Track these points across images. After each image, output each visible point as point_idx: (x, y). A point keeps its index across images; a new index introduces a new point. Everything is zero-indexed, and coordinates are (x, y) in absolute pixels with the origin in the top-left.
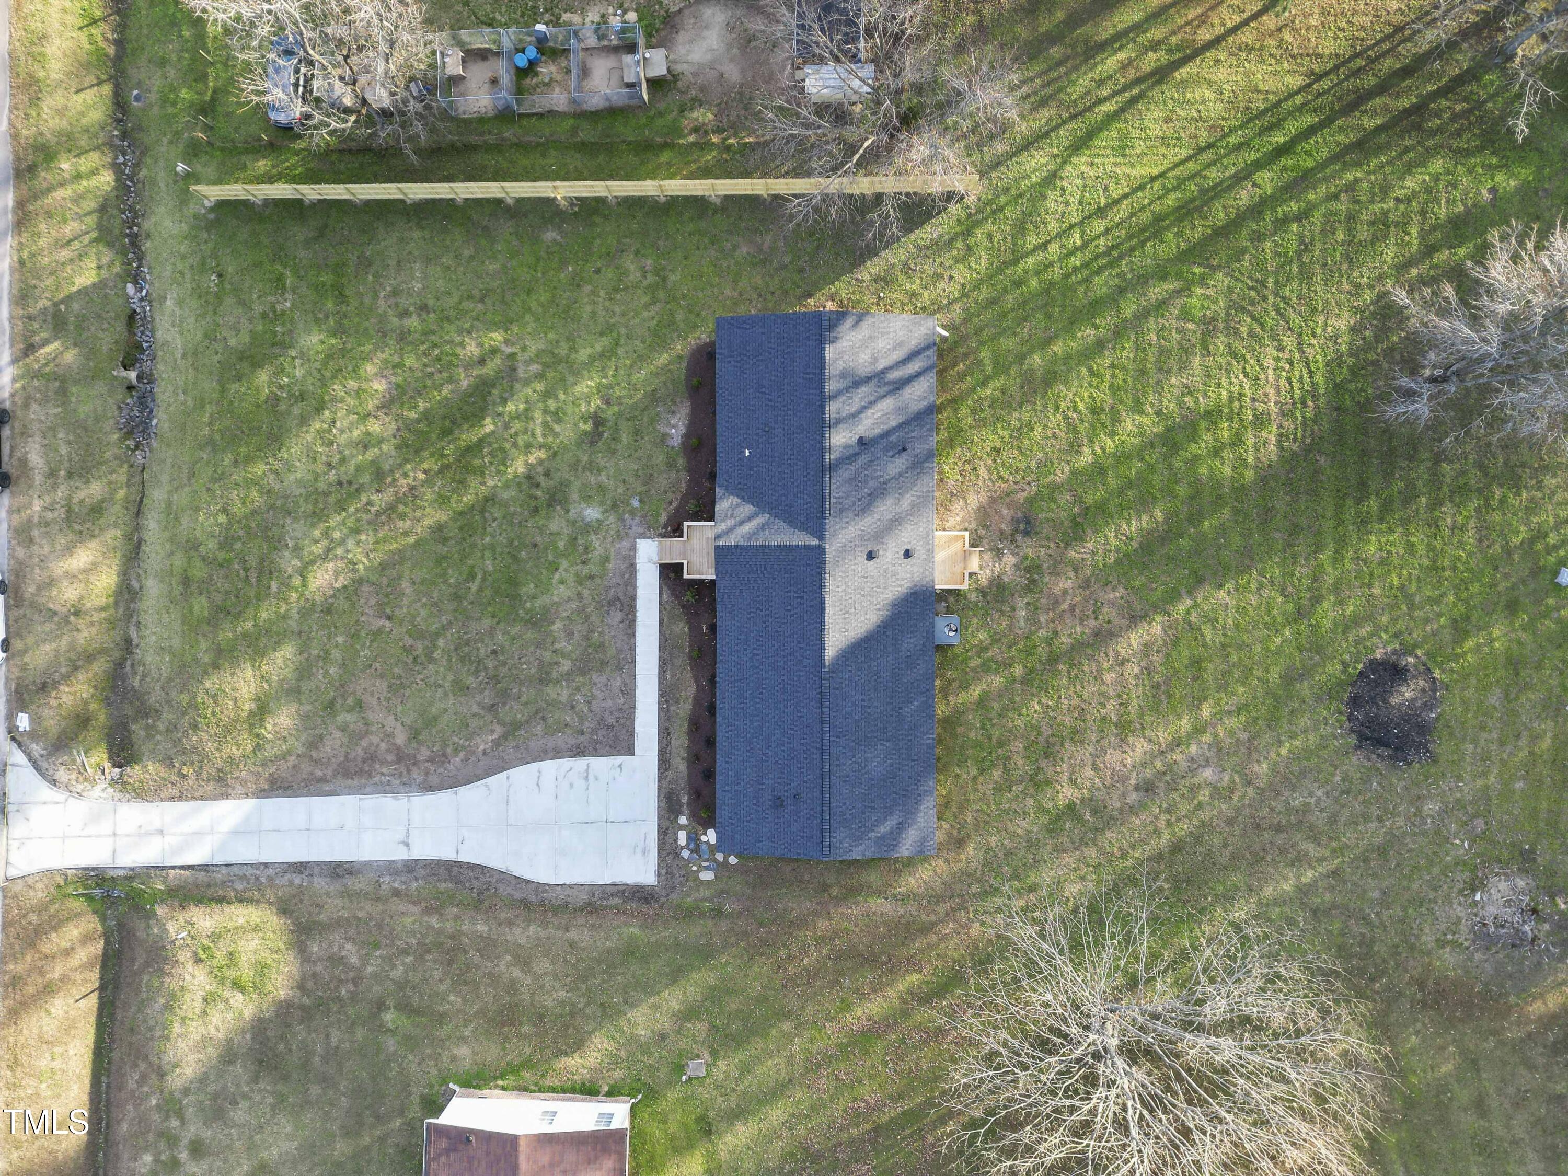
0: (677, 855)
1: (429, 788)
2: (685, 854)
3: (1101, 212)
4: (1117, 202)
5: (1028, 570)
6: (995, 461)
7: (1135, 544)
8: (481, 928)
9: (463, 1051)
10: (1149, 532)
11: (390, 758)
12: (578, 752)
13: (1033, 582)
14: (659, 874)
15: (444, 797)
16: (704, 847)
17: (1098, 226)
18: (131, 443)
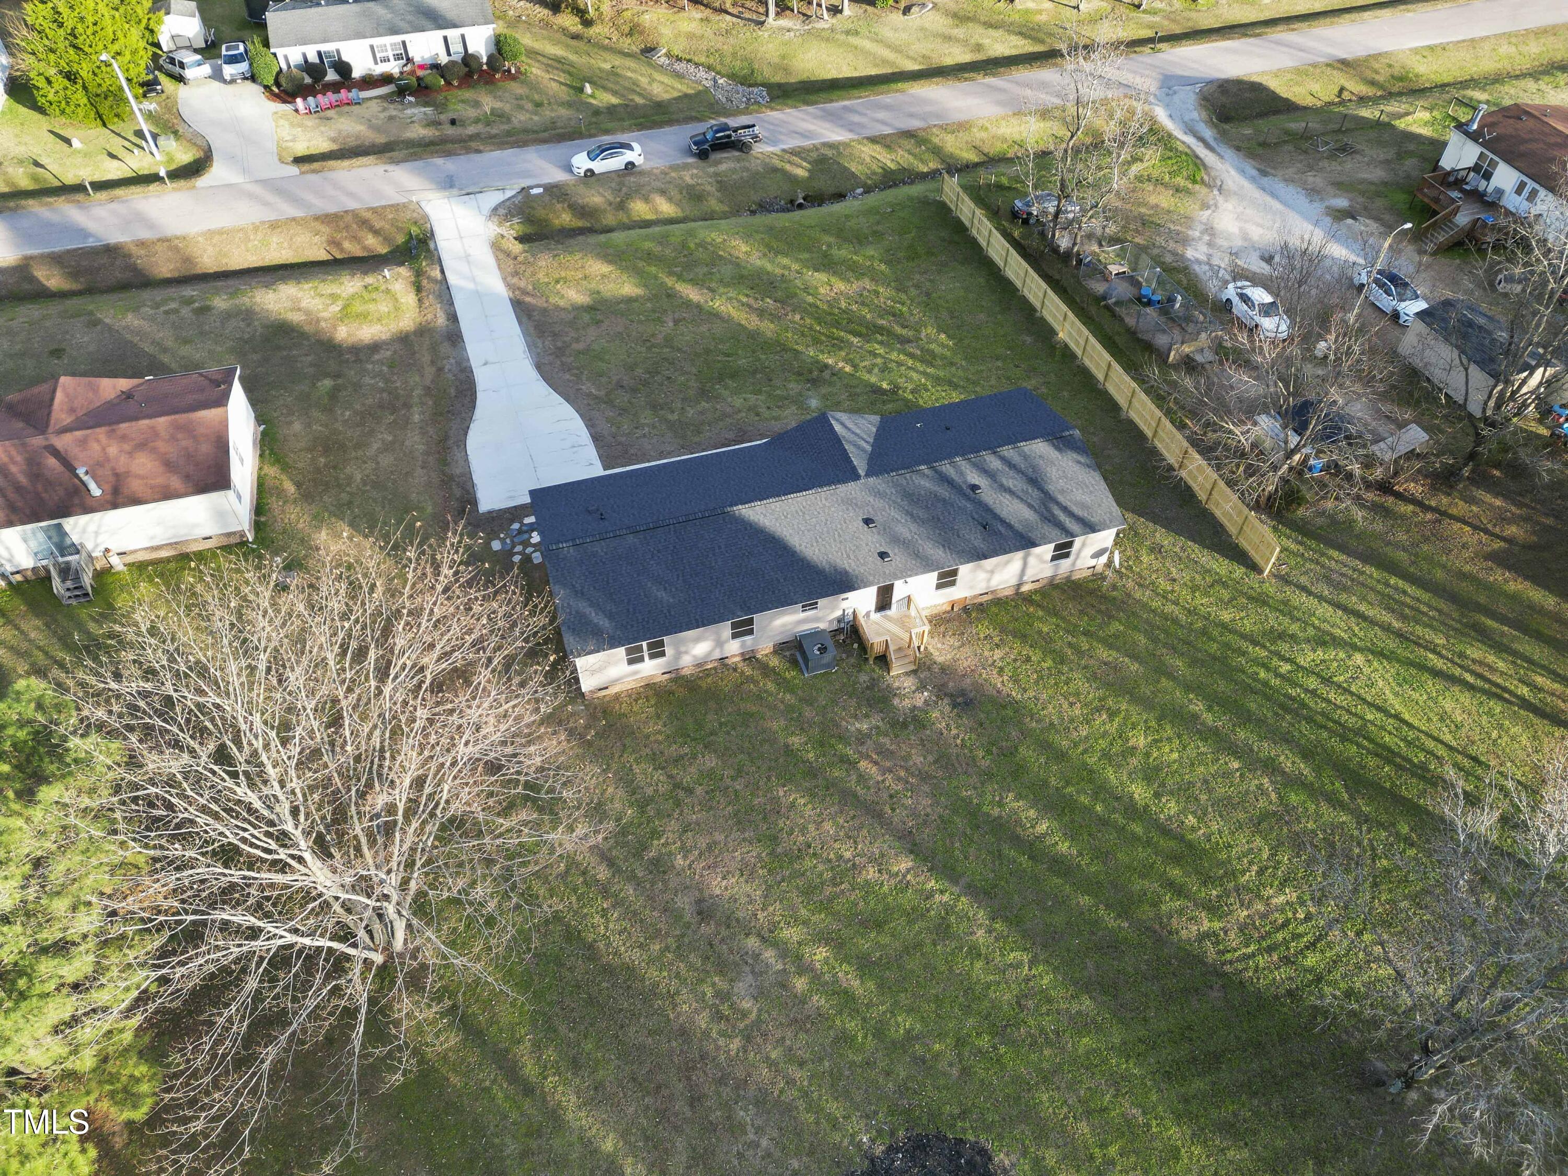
0: (512, 521)
1: (539, 367)
2: (516, 526)
3: (1327, 681)
4: (1347, 691)
5: (915, 719)
6: (1015, 660)
7: (996, 812)
8: (416, 418)
9: (297, 426)
10: (1018, 822)
11: (559, 344)
12: (596, 438)
13: (905, 725)
14: (490, 512)
15: (533, 374)
16: (526, 536)
17: (1312, 683)
18: (754, 207)
